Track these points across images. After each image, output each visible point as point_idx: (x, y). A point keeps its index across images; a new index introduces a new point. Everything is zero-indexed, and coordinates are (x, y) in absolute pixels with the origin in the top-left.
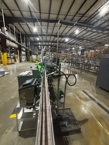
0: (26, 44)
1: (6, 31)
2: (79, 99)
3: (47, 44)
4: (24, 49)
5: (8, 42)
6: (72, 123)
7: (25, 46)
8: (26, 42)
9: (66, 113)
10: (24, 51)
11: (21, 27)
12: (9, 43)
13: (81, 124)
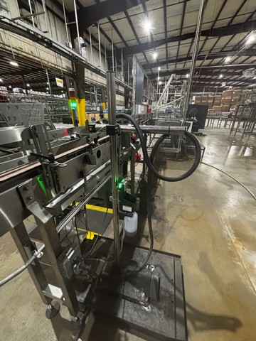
0: (126, 75)
1: (83, 45)
2: (233, 238)
3: (180, 66)
4: (122, 89)
5: (88, 74)
6: (164, 305)
7: (123, 79)
8: (126, 70)
9: (159, 266)
10: (120, 94)
11: (114, 30)
12: (90, 77)
13: (198, 324)
